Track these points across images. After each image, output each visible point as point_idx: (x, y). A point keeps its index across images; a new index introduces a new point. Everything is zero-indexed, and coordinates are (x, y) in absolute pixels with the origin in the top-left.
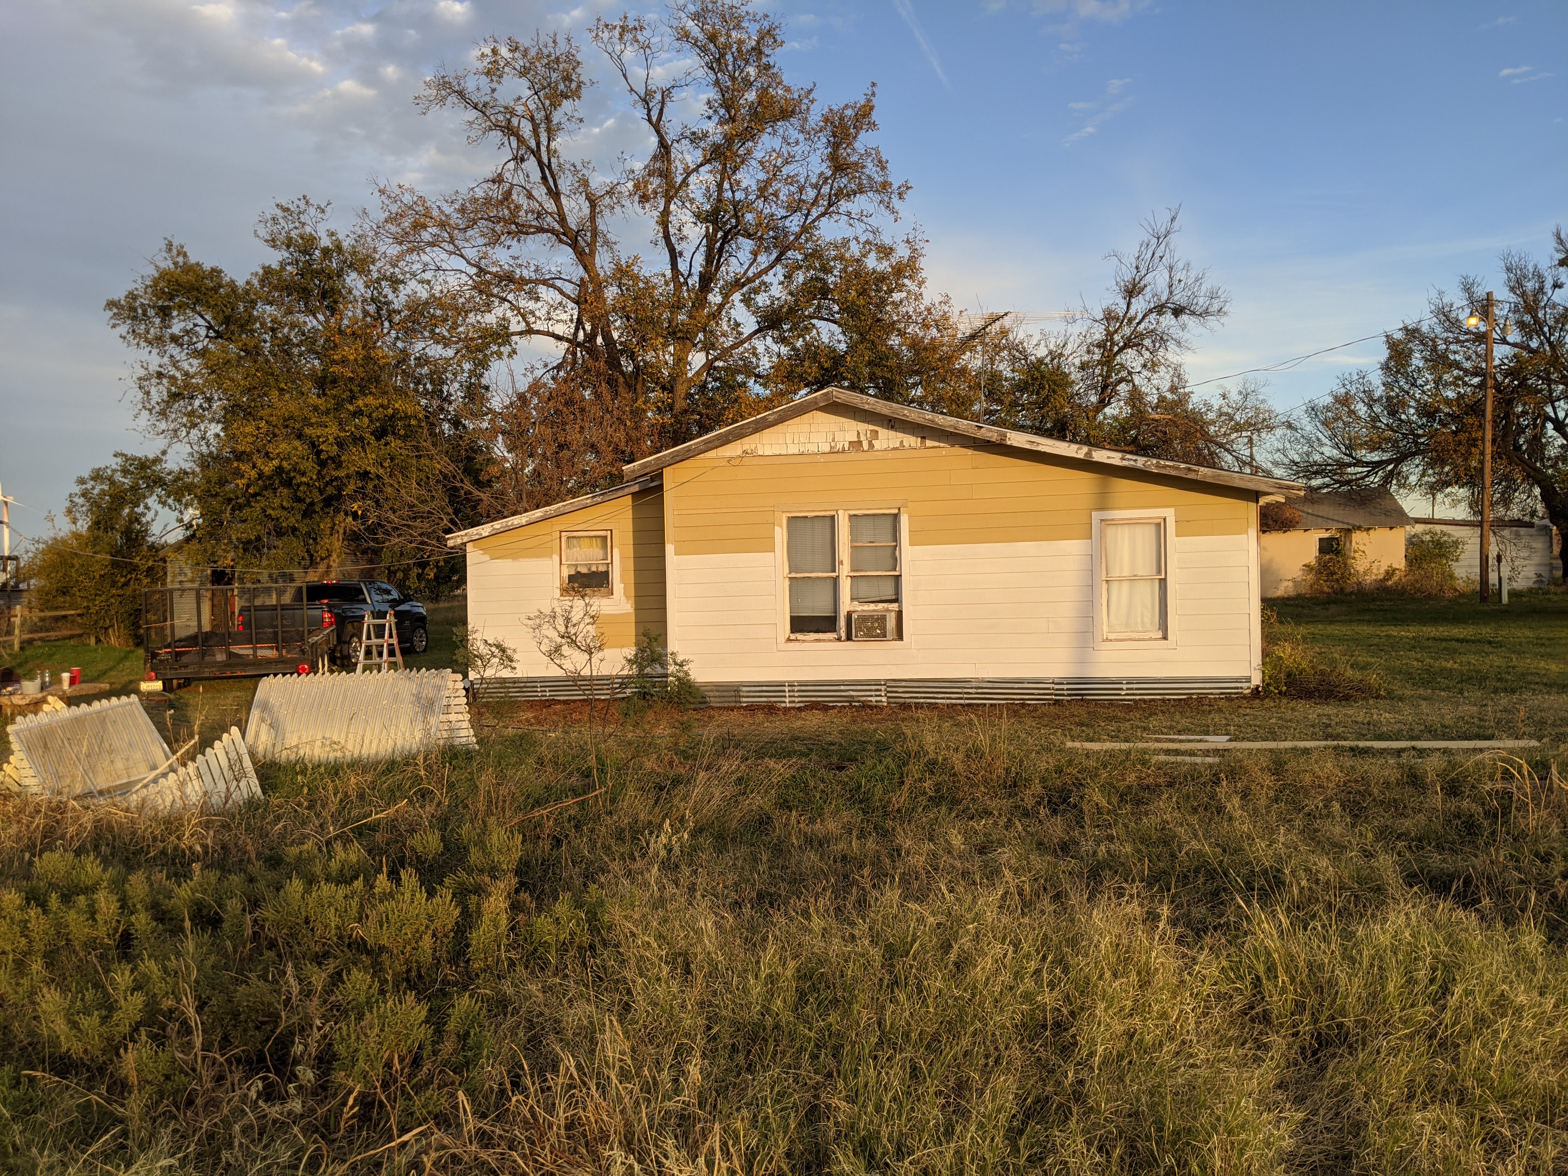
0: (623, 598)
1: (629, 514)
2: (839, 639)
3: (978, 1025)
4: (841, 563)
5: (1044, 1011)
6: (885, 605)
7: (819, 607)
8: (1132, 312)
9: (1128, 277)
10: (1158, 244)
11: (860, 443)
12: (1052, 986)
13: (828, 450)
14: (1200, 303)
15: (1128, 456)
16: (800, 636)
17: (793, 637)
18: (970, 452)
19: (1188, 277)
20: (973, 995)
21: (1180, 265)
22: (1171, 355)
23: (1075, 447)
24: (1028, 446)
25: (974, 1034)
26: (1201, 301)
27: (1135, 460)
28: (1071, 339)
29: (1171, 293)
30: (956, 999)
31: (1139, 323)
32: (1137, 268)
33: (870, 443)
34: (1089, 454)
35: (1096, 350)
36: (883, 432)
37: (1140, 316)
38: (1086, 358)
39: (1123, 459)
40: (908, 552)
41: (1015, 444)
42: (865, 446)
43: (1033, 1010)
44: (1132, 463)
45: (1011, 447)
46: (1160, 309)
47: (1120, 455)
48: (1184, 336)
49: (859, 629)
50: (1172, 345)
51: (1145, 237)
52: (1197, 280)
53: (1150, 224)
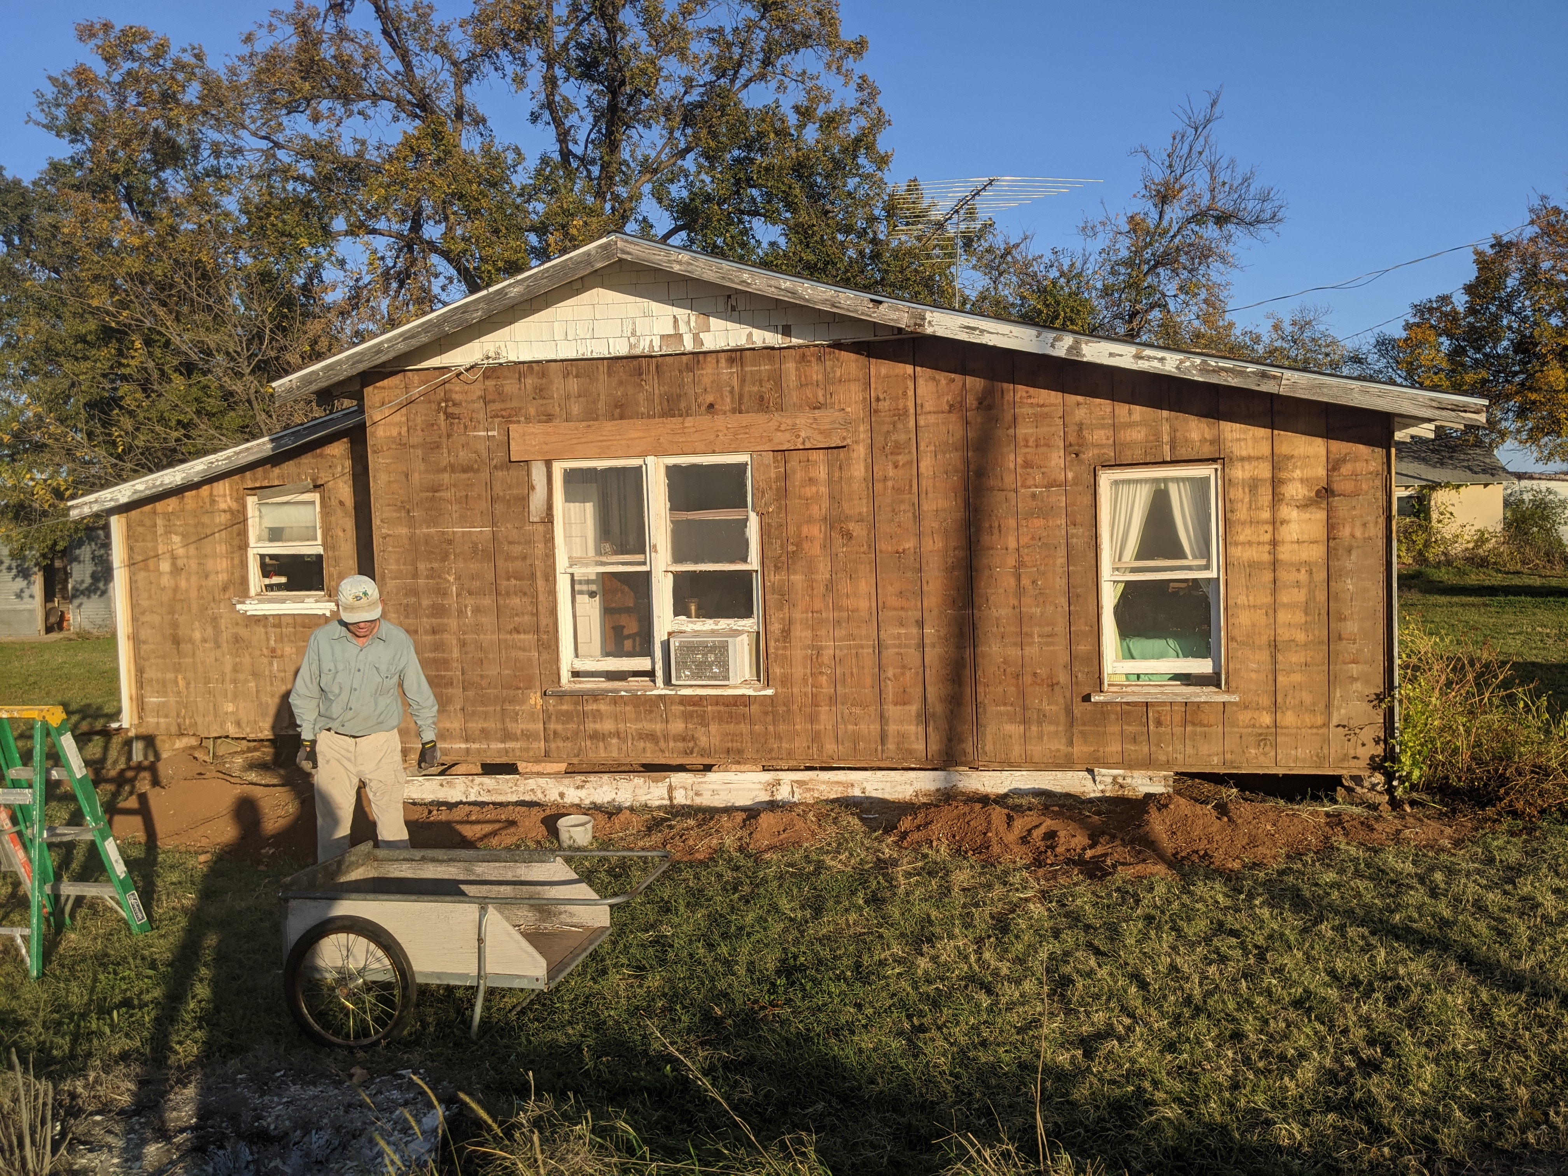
8: (1165, 223)
9: (1159, 177)
11: (676, 338)
13: (624, 351)
14: (1249, 208)
15: (1148, 352)
19: (1233, 178)
21: (1224, 163)
22: (1215, 272)
28: (1092, 259)
29: (1213, 198)
31: (1174, 236)
32: (1170, 166)
34: (1075, 348)
35: (1122, 270)
36: (716, 319)
37: (1175, 227)
38: (1111, 280)
39: (1138, 357)
42: (686, 343)
44: (1155, 364)
46: (1199, 218)
47: (1132, 350)
48: (1231, 249)
49: (682, 665)
50: (1215, 265)
51: (1179, 126)
52: (1245, 180)
53: (1185, 112)
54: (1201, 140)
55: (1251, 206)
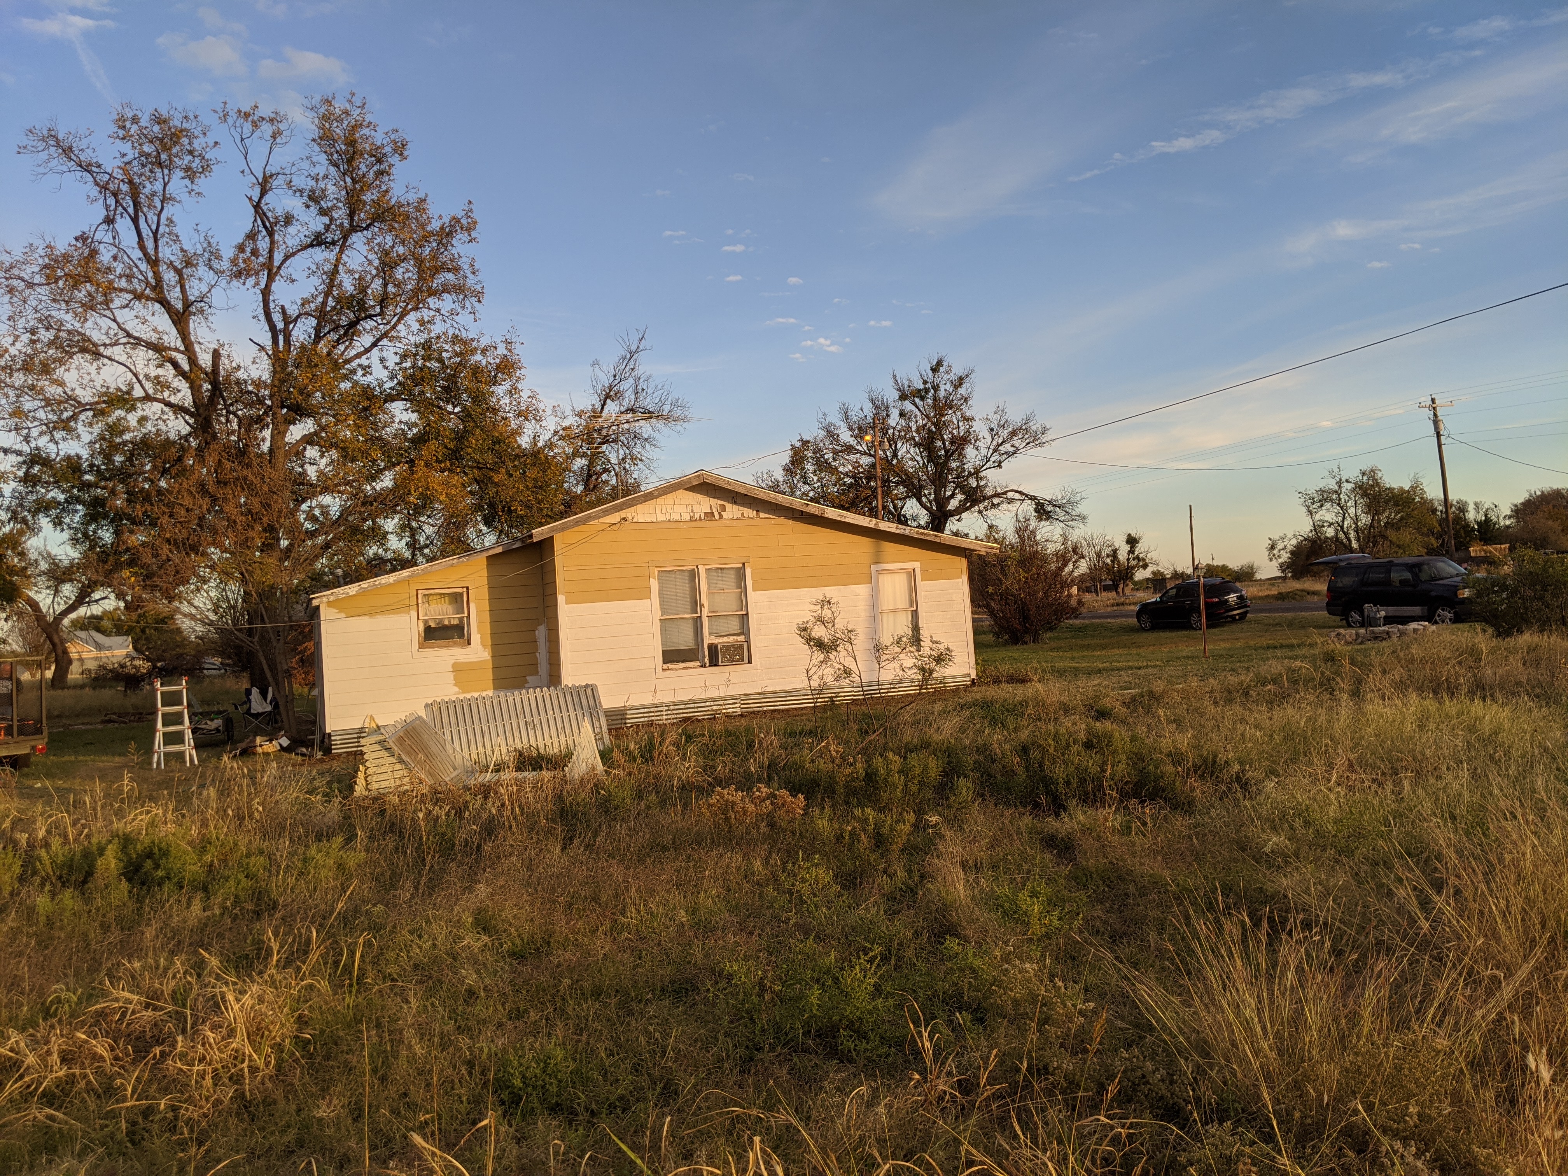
0: (481, 648)
2: (703, 666)
4: (701, 606)
6: (738, 637)
7: (684, 639)
9: (606, 382)
10: (630, 360)
11: (712, 514)
14: (667, 410)
16: (671, 666)
17: (665, 667)
18: (791, 522)
21: (644, 377)
23: (868, 519)
24: (839, 519)
29: (636, 399)
32: (614, 376)
33: (720, 514)
34: (876, 524)
36: (729, 506)
39: (897, 528)
40: (753, 596)
41: (831, 517)
42: (717, 516)
45: (828, 519)
48: (658, 437)
49: (724, 656)
50: (645, 445)
51: (622, 351)
53: (626, 342)
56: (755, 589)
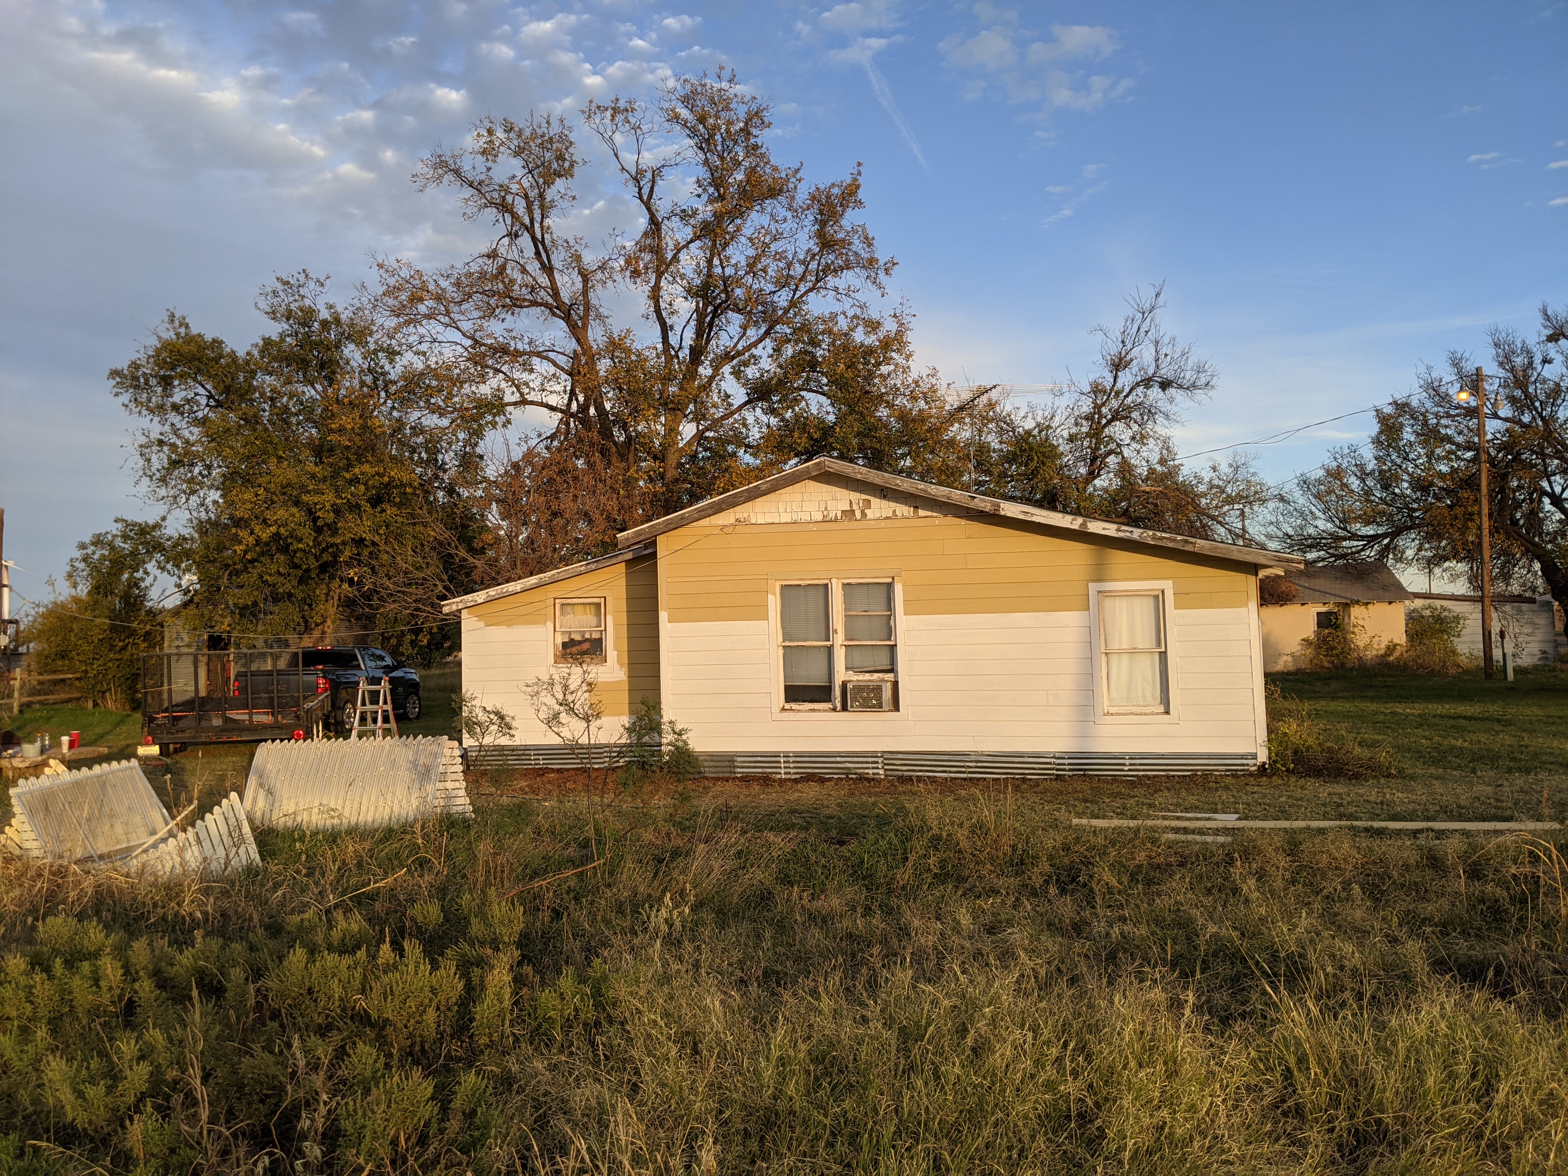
0: (617, 666)
1: (623, 582)
2: (834, 710)
3: (1000, 1115)
4: (835, 631)
5: (1067, 1101)
6: (881, 675)
7: (813, 676)
8: (1119, 385)
9: (1114, 351)
10: (1144, 320)
11: (853, 512)
12: (1075, 1074)
13: (820, 518)
14: (1188, 377)
15: (1124, 528)
16: (794, 706)
17: (787, 706)
18: (963, 522)
19: (1174, 352)
20: (993, 1083)
21: (1166, 340)
22: (1160, 427)
23: (1069, 518)
24: (1022, 517)
25: (996, 1125)
26: (1188, 375)
27: (1131, 532)
28: (1059, 411)
29: (1157, 367)
30: (975, 1087)
31: (1126, 396)
32: (1123, 342)
33: (863, 512)
34: (1084, 525)
35: (1084, 422)
36: (876, 502)
37: (1127, 390)
38: (1074, 430)
39: (1118, 530)
40: (903, 622)
41: (1009, 514)
42: (858, 515)
43: (1056, 1100)
44: (1128, 534)
45: (1005, 517)
46: (1147, 382)
47: (1115, 526)
48: (1172, 409)
49: (854, 699)
50: (1160, 418)
51: (1130, 312)
52: (1183, 355)
53: (1134, 299)
54: (1149, 319)
55: (1189, 376)
56: (907, 613)
